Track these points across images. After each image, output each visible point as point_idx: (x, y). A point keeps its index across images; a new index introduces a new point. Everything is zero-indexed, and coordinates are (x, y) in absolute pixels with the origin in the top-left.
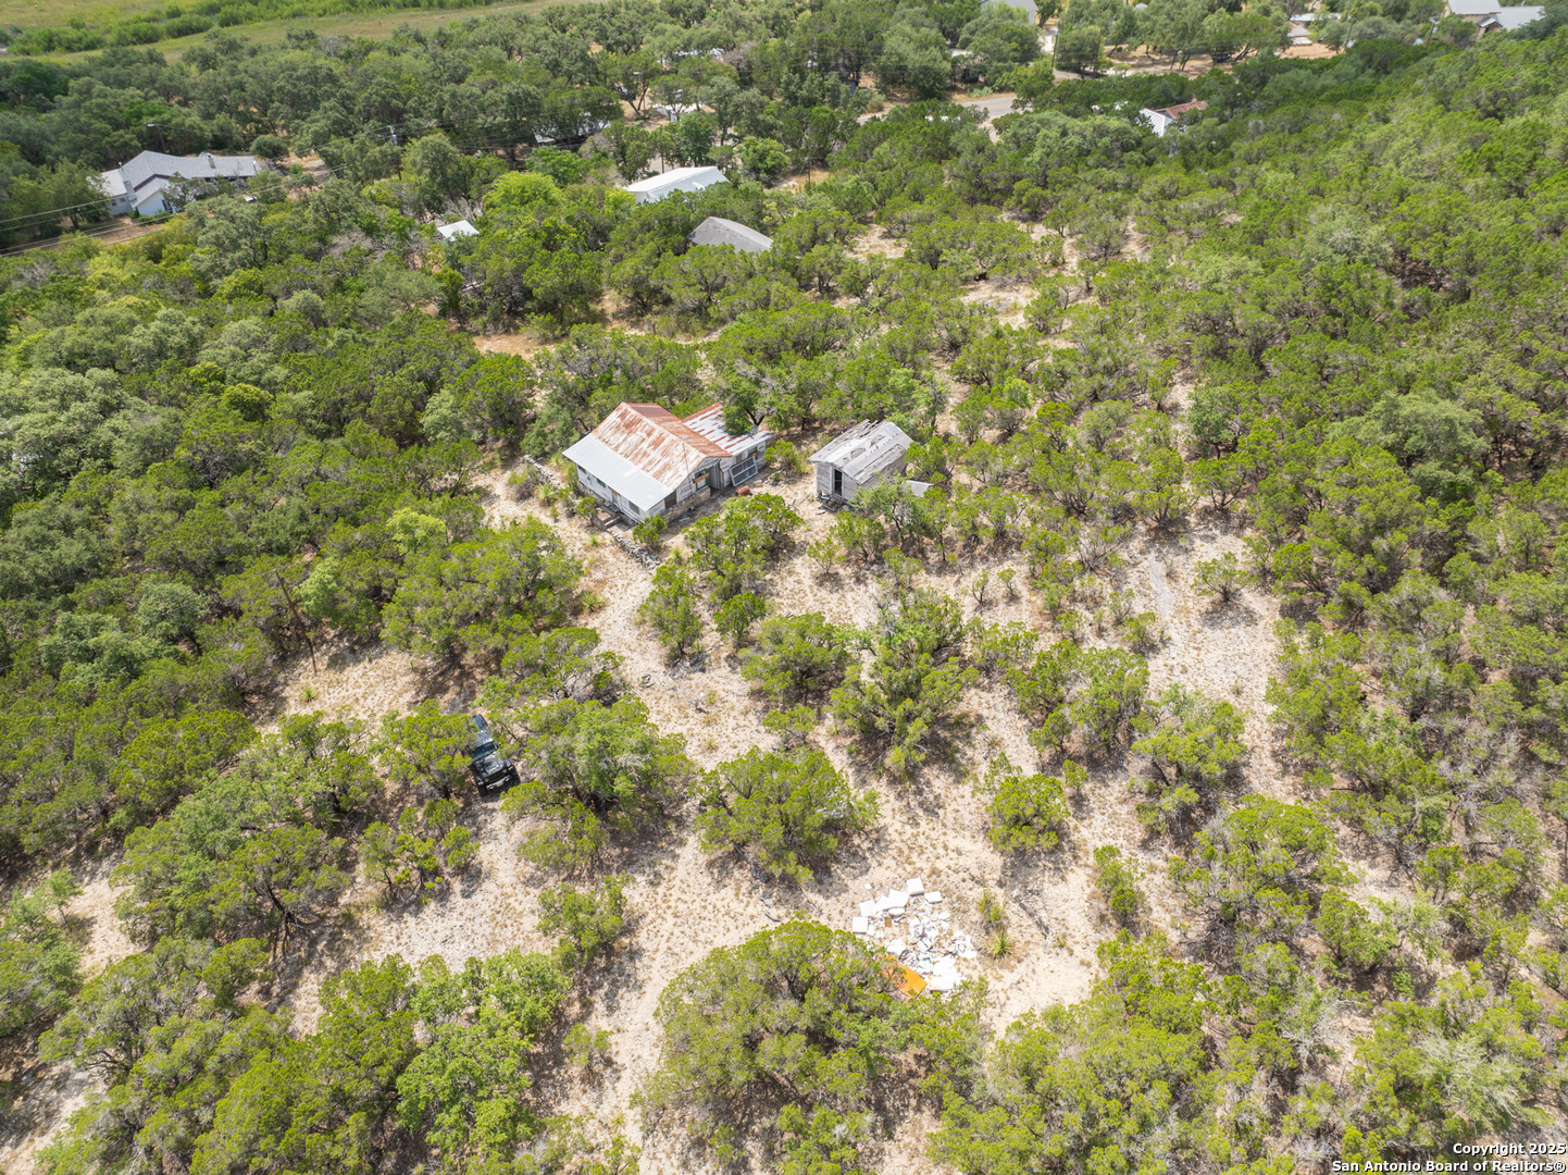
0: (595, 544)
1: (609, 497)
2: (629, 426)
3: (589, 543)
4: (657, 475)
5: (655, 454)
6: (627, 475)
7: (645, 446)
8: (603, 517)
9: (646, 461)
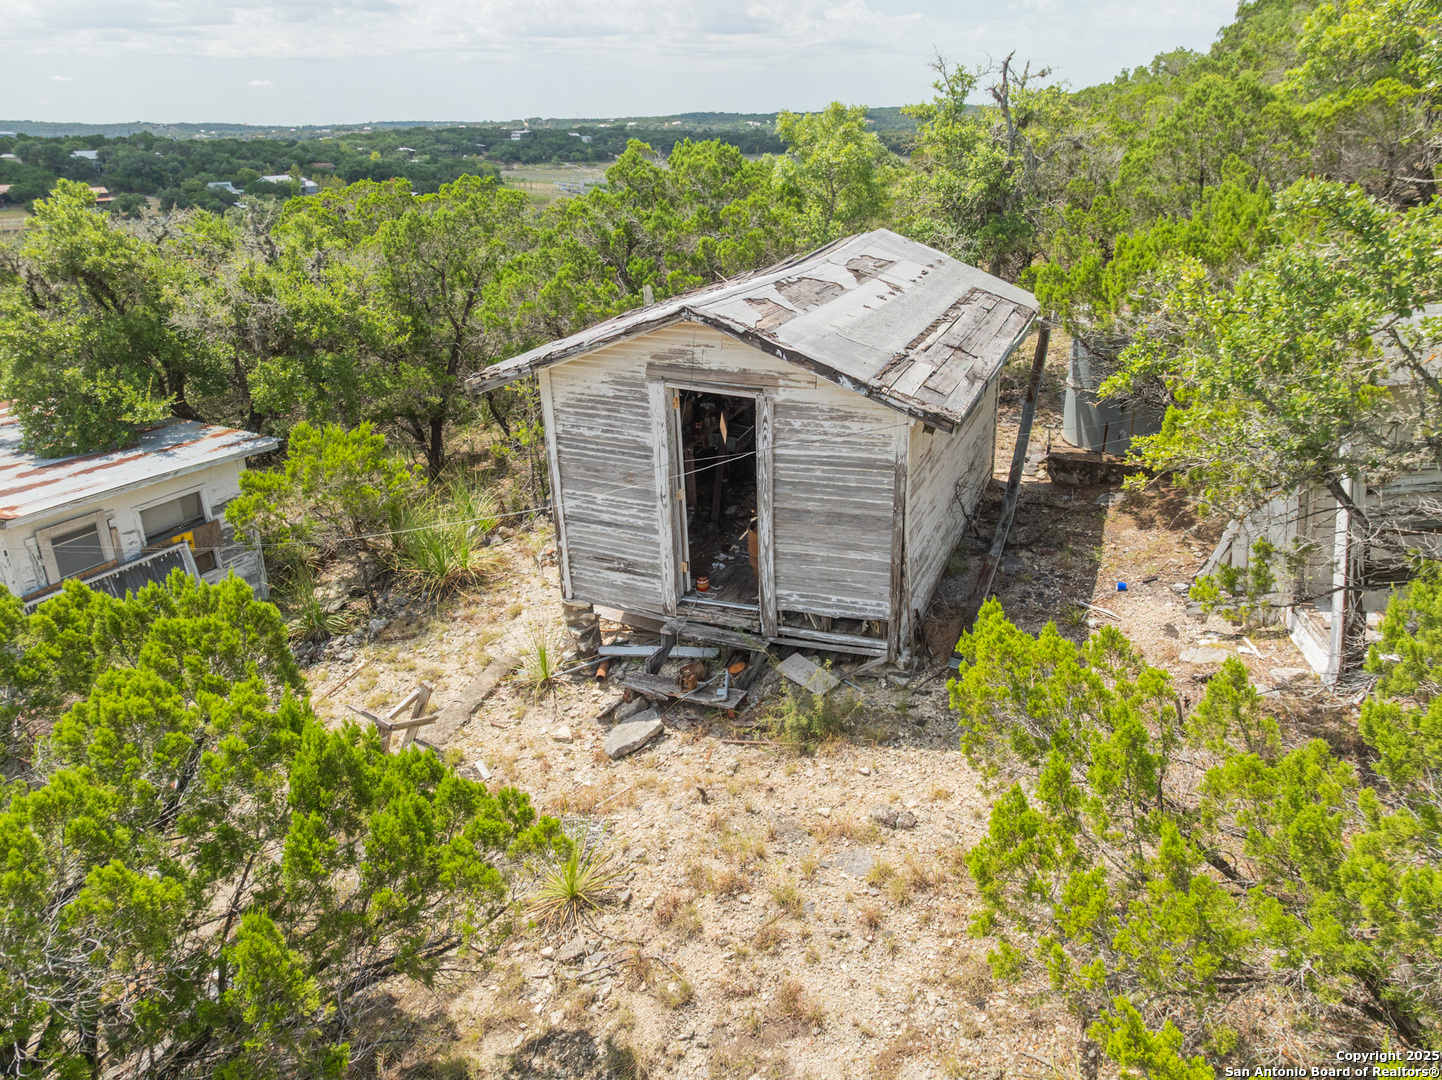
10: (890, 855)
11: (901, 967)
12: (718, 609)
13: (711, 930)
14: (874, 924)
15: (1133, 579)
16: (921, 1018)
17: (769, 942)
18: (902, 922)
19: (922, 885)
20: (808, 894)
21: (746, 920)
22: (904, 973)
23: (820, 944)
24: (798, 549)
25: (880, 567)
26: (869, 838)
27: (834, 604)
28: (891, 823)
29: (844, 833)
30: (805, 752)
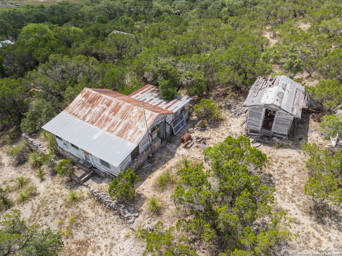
0: (74, 198)
1: (82, 156)
2: (92, 102)
3: (69, 198)
4: (121, 134)
5: (116, 118)
6: (95, 137)
7: (106, 113)
8: (79, 174)
9: (109, 124)
10: (290, 160)
11: (292, 169)
12: (265, 131)
13: (275, 165)
14: (289, 166)
15: (313, 130)
16: (295, 173)
17: (280, 166)
18: (292, 166)
19: (293, 163)
20: (283, 163)
21: (278, 164)
22: (293, 170)
23: (285, 167)
24: (277, 126)
25: (287, 129)
26: (287, 158)
27: (280, 132)
28: (289, 157)
29: (285, 157)
30: (278, 149)
